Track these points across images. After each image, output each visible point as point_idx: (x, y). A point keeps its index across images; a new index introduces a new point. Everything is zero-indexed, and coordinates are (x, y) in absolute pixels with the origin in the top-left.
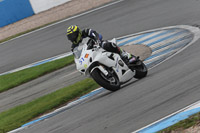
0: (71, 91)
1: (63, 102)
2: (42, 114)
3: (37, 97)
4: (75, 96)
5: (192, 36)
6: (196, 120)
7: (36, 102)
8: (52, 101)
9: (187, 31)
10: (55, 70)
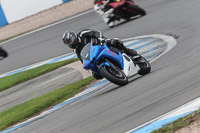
0: (45, 100)
1: (37, 111)
2: (16, 123)
3: (11, 106)
4: (48, 105)
5: (166, 45)
6: (170, 130)
7: (10, 111)
8: (26, 110)
9: (161, 40)
10: (28, 79)
